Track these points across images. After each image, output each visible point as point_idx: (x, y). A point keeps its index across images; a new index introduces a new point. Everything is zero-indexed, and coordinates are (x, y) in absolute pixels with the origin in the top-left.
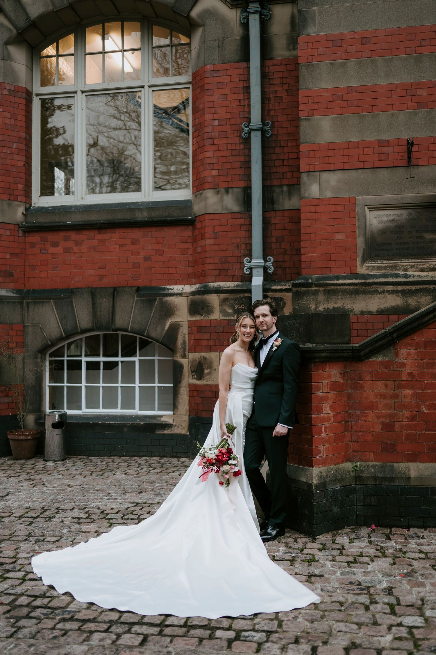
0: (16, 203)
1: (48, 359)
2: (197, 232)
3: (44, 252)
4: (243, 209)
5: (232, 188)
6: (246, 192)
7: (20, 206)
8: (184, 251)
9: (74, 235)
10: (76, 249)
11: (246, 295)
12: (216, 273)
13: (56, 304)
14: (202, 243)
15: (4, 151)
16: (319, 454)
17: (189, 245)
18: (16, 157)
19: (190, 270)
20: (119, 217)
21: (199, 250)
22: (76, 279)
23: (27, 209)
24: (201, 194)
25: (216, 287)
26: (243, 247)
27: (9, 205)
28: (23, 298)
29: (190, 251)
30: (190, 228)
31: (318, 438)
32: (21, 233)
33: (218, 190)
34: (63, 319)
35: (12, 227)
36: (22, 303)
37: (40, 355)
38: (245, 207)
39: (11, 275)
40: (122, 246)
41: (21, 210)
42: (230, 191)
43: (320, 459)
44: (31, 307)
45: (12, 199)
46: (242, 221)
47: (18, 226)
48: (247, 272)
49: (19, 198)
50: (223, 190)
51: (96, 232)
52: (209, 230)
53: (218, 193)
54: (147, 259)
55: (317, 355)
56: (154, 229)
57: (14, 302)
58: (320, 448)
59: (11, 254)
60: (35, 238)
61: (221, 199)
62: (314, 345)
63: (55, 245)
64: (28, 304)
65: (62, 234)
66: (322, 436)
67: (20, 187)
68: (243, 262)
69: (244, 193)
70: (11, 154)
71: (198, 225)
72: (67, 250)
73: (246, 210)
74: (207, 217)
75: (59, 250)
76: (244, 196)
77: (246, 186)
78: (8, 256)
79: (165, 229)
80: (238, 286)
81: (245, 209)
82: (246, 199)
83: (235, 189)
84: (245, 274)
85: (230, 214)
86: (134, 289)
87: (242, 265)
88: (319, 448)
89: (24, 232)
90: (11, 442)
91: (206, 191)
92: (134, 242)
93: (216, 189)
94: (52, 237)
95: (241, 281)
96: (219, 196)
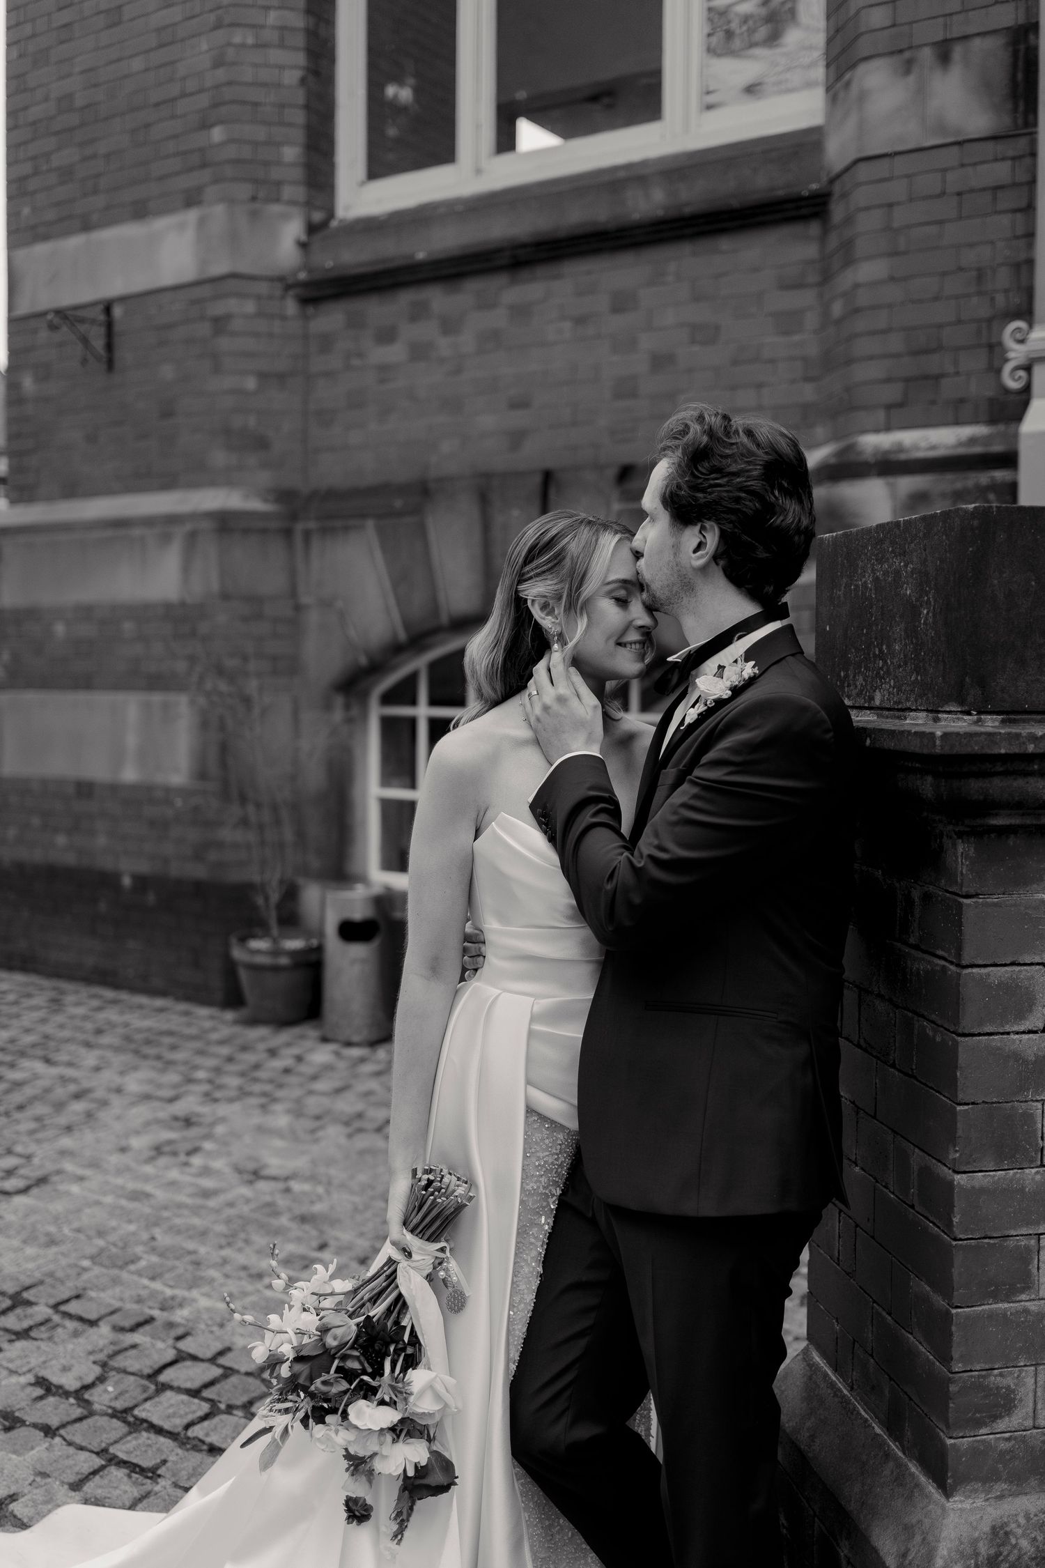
0: (275, 208)
1: (376, 712)
2: (833, 241)
3: (356, 362)
4: (1007, 120)
5: (966, 38)
6: (1022, 47)
7: (286, 217)
8: (788, 322)
9: (438, 298)
10: (444, 345)
11: (1000, 475)
12: (892, 393)
13: (381, 532)
14: (847, 279)
15: (237, 39)
16: (995, 1418)
17: (805, 298)
18: (276, 55)
19: (808, 393)
20: (575, 216)
21: (837, 309)
22: (446, 447)
23: (312, 229)
24: (848, 84)
25: (887, 452)
26: (1003, 278)
27: (254, 215)
28: (294, 517)
29: (811, 320)
30: (814, 228)
31: (991, 1316)
32: (291, 307)
33: (907, 55)
34: (400, 580)
35: (263, 288)
36: (288, 533)
37: (339, 700)
38: (1015, 110)
39: (262, 444)
40: (580, 321)
41: (293, 230)
42: (957, 52)
43: (1004, 1446)
44: (316, 543)
45: (261, 195)
46: (1001, 172)
47: (286, 283)
48: (1012, 383)
49: (288, 192)
50: (927, 54)
51: (501, 280)
52: (868, 223)
53: (908, 67)
54: (661, 362)
55: (998, 787)
56: (686, 248)
57: (264, 531)
58: (1009, 1381)
59: (263, 376)
60: (332, 318)
61: (921, 93)
62: (991, 723)
63: (387, 336)
64: (307, 535)
65: (406, 298)
66: (1032, 1306)
67: (291, 153)
68: (1000, 344)
69: (1015, 54)
70: (261, 46)
71: (837, 211)
72: (419, 352)
73: (1020, 121)
74: (863, 172)
75: (395, 353)
76: (1015, 65)
77: (1021, 20)
78: (251, 383)
79: (725, 243)
80: (972, 441)
81: (1015, 120)
82: (1020, 76)
83: (977, 42)
84: (1007, 391)
85: (955, 149)
86: (612, 473)
87: (996, 352)
88: (994, 1379)
89: (305, 301)
90: (243, 975)
91: (862, 68)
92: (622, 302)
93: (901, 51)
94: (377, 310)
95: (992, 421)
96: (912, 79)
